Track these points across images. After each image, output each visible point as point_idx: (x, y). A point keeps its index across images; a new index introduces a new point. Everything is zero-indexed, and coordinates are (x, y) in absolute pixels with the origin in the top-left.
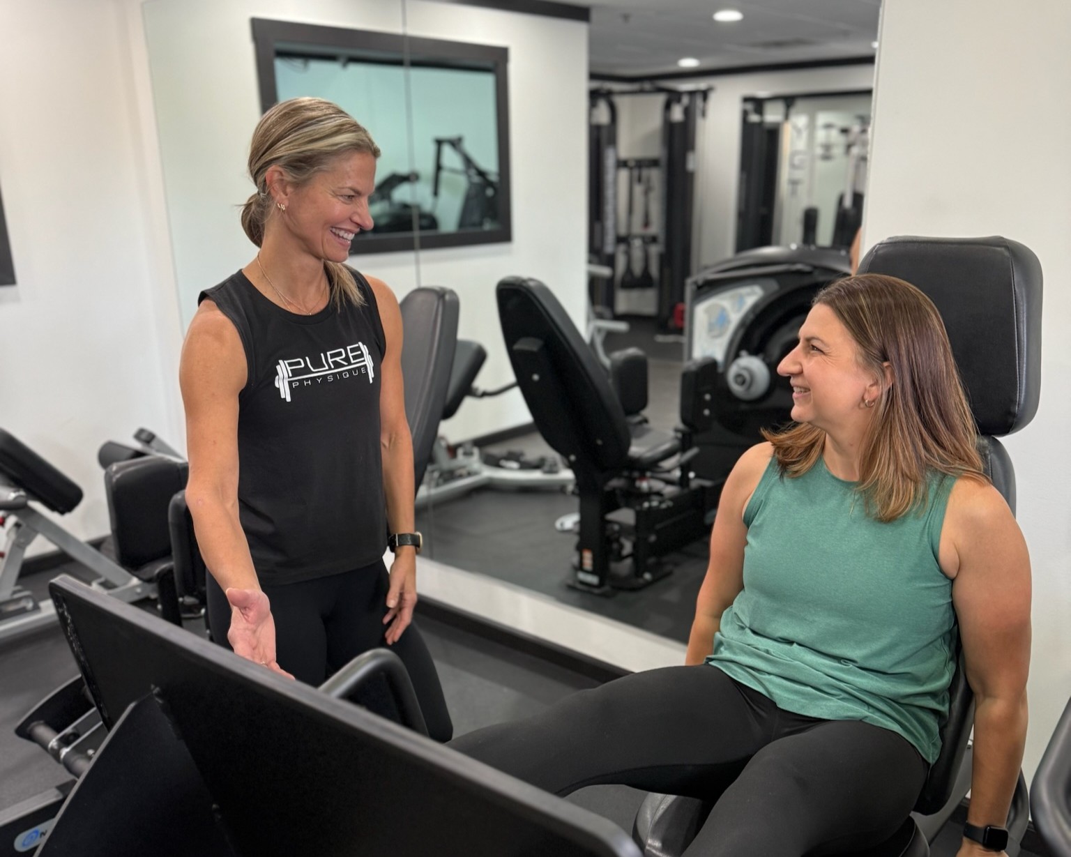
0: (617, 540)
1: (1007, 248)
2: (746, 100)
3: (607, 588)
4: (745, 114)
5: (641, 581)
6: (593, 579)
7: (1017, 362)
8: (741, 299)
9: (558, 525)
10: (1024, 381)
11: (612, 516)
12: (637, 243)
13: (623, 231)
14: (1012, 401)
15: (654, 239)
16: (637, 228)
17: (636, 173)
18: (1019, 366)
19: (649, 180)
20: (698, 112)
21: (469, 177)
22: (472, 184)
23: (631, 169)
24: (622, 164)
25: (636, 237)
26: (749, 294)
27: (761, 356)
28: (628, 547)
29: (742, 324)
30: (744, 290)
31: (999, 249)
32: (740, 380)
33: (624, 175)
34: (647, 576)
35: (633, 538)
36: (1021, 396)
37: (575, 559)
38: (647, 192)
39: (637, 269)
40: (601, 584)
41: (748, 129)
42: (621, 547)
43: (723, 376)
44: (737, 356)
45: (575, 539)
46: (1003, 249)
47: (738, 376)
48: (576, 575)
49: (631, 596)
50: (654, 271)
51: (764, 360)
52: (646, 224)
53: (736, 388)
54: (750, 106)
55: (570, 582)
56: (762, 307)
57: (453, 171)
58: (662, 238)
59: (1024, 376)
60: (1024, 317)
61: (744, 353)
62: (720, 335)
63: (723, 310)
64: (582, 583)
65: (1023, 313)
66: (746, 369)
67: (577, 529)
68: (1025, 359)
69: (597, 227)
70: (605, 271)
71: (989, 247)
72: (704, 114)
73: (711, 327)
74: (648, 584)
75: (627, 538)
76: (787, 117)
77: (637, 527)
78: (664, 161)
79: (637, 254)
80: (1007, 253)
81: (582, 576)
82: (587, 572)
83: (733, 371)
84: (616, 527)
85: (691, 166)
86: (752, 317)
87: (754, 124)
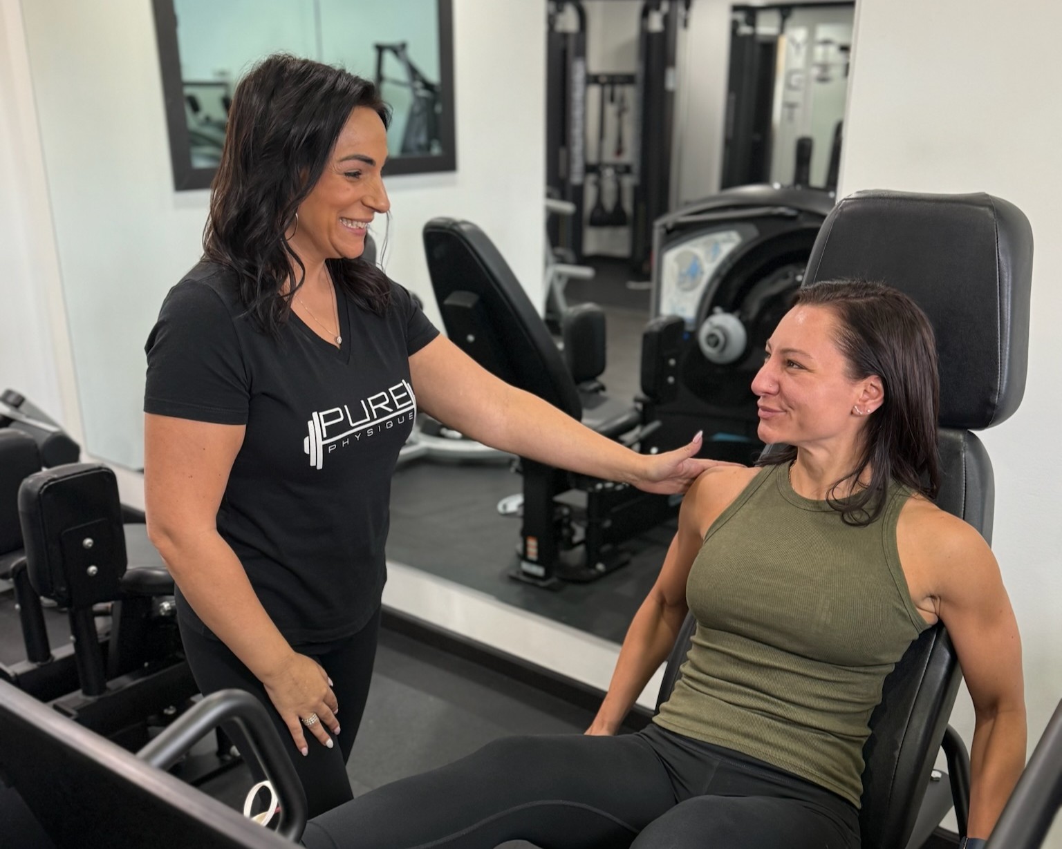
0: (568, 526)
1: (991, 207)
2: (736, 8)
3: (553, 580)
4: (735, 25)
5: (593, 572)
6: (538, 571)
7: (999, 344)
8: (716, 247)
9: (500, 508)
10: (1007, 367)
11: (562, 498)
12: (609, 173)
13: (593, 159)
14: (992, 390)
15: (627, 169)
16: (609, 156)
17: (608, 90)
18: (1001, 349)
19: (622, 99)
20: (680, 22)
21: (415, 90)
22: (418, 98)
23: (603, 85)
24: (592, 79)
25: (608, 165)
26: (725, 241)
27: (737, 313)
28: (580, 534)
29: (717, 274)
30: (720, 236)
31: (982, 209)
32: (713, 340)
33: (594, 92)
34: (600, 567)
35: (585, 523)
36: (1003, 384)
37: (519, 547)
38: (620, 114)
39: (609, 203)
40: (548, 575)
41: (738, 43)
42: (573, 532)
43: (694, 335)
44: (710, 313)
45: (519, 524)
46: (987, 209)
47: (711, 336)
48: (519, 565)
49: (579, 590)
50: (628, 206)
51: (740, 318)
52: (619, 151)
53: (708, 350)
54: (740, 16)
55: (513, 573)
56: (739, 256)
57: (396, 82)
58: (636, 168)
59: (1007, 362)
60: (1008, 291)
61: (718, 310)
62: (692, 288)
63: (696, 258)
64: (526, 574)
65: (1008, 286)
66: (719, 327)
67: (521, 513)
68: (1008, 340)
69: (562, 152)
70: (567, 207)
71: (971, 207)
72: (686, 24)
73: (682, 278)
74: (601, 576)
75: (578, 524)
76: (782, 29)
77: (589, 511)
78: (640, 79)
79: (609, 185)
80: (991, 214)
81: (526, 566)
82: (531, 562)
83: (705, 329)
84: (566, 511)
85: (670, 84)
86: (729, 265)
87: (746, 37)
